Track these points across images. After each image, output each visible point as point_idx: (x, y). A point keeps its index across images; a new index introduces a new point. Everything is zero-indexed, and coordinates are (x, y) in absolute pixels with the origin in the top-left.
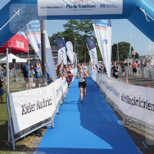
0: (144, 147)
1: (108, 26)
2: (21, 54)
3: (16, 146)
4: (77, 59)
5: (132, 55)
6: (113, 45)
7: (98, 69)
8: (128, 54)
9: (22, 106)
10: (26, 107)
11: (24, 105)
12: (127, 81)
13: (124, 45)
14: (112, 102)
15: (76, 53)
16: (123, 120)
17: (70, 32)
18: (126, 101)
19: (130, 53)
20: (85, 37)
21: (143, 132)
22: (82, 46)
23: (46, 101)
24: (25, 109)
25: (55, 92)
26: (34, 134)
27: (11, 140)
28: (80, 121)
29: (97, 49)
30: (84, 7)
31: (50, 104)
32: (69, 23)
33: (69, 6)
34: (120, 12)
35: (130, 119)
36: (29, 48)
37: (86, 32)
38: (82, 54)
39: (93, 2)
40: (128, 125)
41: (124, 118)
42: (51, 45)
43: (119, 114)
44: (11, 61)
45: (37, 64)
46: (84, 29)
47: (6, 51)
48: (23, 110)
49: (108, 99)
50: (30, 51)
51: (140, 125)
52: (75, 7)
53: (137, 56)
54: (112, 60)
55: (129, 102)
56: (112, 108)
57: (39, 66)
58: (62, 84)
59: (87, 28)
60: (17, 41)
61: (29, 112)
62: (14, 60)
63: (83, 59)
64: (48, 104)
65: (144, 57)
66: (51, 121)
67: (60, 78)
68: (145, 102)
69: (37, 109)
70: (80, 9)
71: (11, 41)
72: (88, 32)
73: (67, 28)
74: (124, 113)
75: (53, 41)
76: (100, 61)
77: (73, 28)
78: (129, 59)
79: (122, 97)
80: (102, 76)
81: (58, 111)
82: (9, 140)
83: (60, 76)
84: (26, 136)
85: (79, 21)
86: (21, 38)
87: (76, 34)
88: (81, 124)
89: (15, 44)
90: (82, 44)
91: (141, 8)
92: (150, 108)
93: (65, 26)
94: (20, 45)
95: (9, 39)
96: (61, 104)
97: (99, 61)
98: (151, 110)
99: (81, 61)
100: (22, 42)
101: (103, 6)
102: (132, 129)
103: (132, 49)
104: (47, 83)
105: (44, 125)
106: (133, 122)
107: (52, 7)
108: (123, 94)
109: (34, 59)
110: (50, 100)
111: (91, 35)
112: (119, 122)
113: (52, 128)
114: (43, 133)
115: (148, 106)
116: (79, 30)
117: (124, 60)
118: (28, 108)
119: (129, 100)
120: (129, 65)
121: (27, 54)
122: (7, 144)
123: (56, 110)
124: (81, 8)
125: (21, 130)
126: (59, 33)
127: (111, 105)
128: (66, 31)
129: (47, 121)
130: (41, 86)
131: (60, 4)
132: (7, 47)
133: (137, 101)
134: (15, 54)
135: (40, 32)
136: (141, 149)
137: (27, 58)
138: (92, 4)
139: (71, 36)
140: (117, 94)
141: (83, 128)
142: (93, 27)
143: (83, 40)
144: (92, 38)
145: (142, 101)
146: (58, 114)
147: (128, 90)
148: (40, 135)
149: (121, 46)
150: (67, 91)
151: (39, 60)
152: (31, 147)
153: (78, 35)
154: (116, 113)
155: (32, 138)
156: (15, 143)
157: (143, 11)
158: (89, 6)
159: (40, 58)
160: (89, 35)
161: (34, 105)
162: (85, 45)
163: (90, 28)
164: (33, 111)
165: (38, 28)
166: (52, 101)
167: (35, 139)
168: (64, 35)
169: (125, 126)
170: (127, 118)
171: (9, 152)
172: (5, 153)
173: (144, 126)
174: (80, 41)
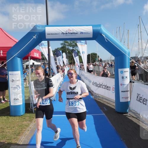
0: (105, 110)
1: (85, 44)
2: (37, 60)
5: (99, 60)
6: (88, 54)
12: (96, 74)
13: (94, 55)
16: (93, 95)
17: (64, 47)
18: (95, 85)
19: (97, 59)
20: (73, 51)
21: (104, 102)
22: (71, 55)
25: (56, 81)
27: (32, 107)
29: (79, 57)
30: (72, 34)
32: (64, 43)
33: (63, 33)
37: (73, 47)
38: (71, 60)
40: (96, 98)
42: (53, 55)
47: (28, 58)
50: (42, 58)
51: (103, 98)
52: (67, 34)
53: (101, 61)
58: (60, 77)
59: (73, 45)
60: (34, 53)
62: (33, 63)
63: (72, 62)
65: (105, 61)
66: (54, 97)
68: (105, 86)
71: (31, 53)
73: (62, 45)
74: (94, 91)
75: (55, 52)
76: (81, 64)
78: (97, 62)
79: (93, 83)
80: (82, 72)
82: (31, 107)
85: (69, 41)
87: (68, 49)
89: (34, 54)
91: (102, 34)
92: (108, 89)
93: (62, 44)
94: (36, 55)
96: (60, 87)
99: (70, 64)
100: (37, 53)
101: (82, 33)
102: (98, 100)
103: (98, 57)
104: (51, 76)
106: (99, 97)
107: (53, 34)
108: (93, 81)
109: (44, 63)
112: (92, 97)
113: (55, 100)
116: (69, 47)
117: (94, 63)
119: (97, 85)
121: (40, 60)
122: (30, 110)
123: (57, 91)
124: (70, 34)
126: (58, 48)
131: (58, 32)
132: (29, 56)
133: (101, 85)
134: (34, 60)
135: (47, 48)
136: (103, 111)
137: (41, 62)
138: (76, 32)
139: (65, 50)
140: (90, 82)
142: (77, 45)
144: (76, 51)
145: (104, 85)
147: (96, 79)
149: (92, 55)
151: (47, 63)
153: (69, 49)
156: (34, 109)
157: (104, 36)
158: (74, 33)
160: (75, 49)
163: (75, 45)
165: (47, 45)
168: (61, 49)
170: (96, 95)
171: (31, 114)
172: (28, 115)
173: (105, 99)
174: (70, 52)
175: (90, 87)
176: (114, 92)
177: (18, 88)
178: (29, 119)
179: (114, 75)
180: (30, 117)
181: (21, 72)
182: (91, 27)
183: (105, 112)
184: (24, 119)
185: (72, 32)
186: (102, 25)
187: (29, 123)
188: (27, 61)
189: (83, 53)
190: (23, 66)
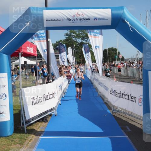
0: (128, 130)
1: (100, 35)
2: (31, 58)
3: (27, 130)
4: (76, 62)
5: (119, 58)
6: (104, 50)
7: (92, 69)
8: (116, 58)
9: (32, 98)
10: (35, 99)
11: (34, 98)
12: (115, 79)
13: (113, 50)
14: (103, 95)
15: (75, 56)
16: (111, 109)
17: (70, 40)
18: (114, 94)
20: (82, 44)
21: (127, 119)
22: (79, 51)
23: (51, 95)
25: (58, 87)
26: (41, 120)
27: (23, 125)
28: (78, 110)
29: (91, 53)
30: (81, 19)
31: (54, 96)
32: (69, 33)
33: (68, 19)
34: (109, 23)
35: (117, 108)
36: (37, 53)
37: (82, 39)
38: (80, 58)
39: (88, 16)
40: (115, 113)
41: (113, 108)
42: (54, 50)
43: (108, 105)
44: (23, 63)
45: (44, 65)
46: (81, 38)
47: (18, 55)
48: (33, 102)
49: (100, 93)
50: (38, 55)
51: (125, 113)
52: (74, 20)
53: (123, 59)
54: (103, 62)
55: (116, 95)
56: (103, 100)
57: (45, 66)
58: (63, 81)
59: (83, 37)
60: (27, 47)
61: (37, 103)
62: (25, 62)
63: (80, 61)
64: (52, 97)
65: (128, 59)
66: (55, 110)
67: (62, 76)
68: (129, 95)
69: (44, 101)
70: (77, 21)
71: (23, 47)
72: (84, 39)
73: (67, 36)
74: (112, 103)
75: (56, 47)
76: (94, 63)
77: (72, 37)
78: (116, 61)
79: (111, 91)
80: (95, 75)
81: (60, 102)
82: (22, 125)
83: (62, 74)
84: (35, 122)
85: (77, 31)
86: (31, 44)
87: (75, 42)
88: (79, 113)
89: (26, 49)
90: (80, 50)
91: (126, 21)
92: (133, 100)
93: (66, 35)
94: (30, 50)
95: (22, 46)
96: (63, 97)
98: (134, 101)
99: (79, 63)
100: (31, 48)
101: (95, 19)
102: (118, 116)
103: (119, 54)
104: (51, 81)
105: (49, 113)
106: (119, 111)
107: (55, 20)
108: (112, 89)
109: (41, 61)
110: (54, 93)
111: (87, 42)
112: (109, 111)
113: (56, 115)
114: (48, 120)
115: (131, 98)
116: (77, 38)
117: (113, 62)
118: (37, 100)
119: (116, 93)
120: (116, 66)
121: (35, 57)
122: (20, 128)
123: (59, 101)
124: (79, 21)
125: (31, 117)
126: (61, 41)
127: (102, 98)
128: (66, 39)
129: (51, 110)
130: (47, 83)
131: (61, 17)
132: (19, 52)
133: (123, 94)
134: (26, 58)
135: (46, 40)
136: (125, 132)
137: (36, 61)
138: (87, 17)
139: (70, 43)
140: (107, 89)
141: (80, 116)
142: (88, 36)
143: (80, 46)
144: (87, 44)
145: (126, 95)
146: (60, 104)
147: (116, 85)
148: (46, 121)
149: (110, 51)
150: (68, 87)
151: (45, 62)
152: (39, 130)
153: (76, 42)
154: (106, 103)
155: (40, 124)
156: (26, 127)
157: (128, 23)
158: (85, 19)
160: (85, 42)
161: (41, 98)
162: (82, 50)
163: (85, 37)
164: (40, 102)
166: (56, 95)
167: (42, 124)
168: (65, 42)
169: (113, 114)
170: (115, 108)
171: (22, 135)
172: (18, 135)
173: (128, 114)
174: (78, 47)
175: (107, 97)
176: (141, 104)
177: (4, 98)
178: (19, 141)
179: (141, 80)
180: (21, 139)
181: (8, 74)
182: (109, 10)
183: (128, 133)
184: (12, 141)
185: (81, 17)
186: (125, 8)
187: (20, 146)
188: (16, 59)
189: (96, 48)
190: (11, 66)
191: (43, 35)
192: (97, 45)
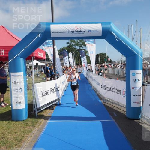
0: (115, 115)
1: (94, 43)
2: (41, 60)
3: (38, 115)
4: (75, 63)
5: (108, 61)
6: (96, 55)
9: (42, 91)
11: (43, 91)
12: (105, 76)
13: (103, 55)
14: (96, 89)
15: (74, 59)
17: (70, 47)
18: (104, 88)
19: (106, 60)
20: (80, 50)
22: (78, 55)
24: (43, 93)
25: (62, 83)
26: (49, 108)
27: (35, 112)
29: (87, 57)
30: (79, 32)
32: (70, 42)
33: (69, 31)
34: (100, 35)
36: (46, 57)
37: (80, 47)
38: (78, 60)
40: (105, 102)
41: (103, 99)
42: (59, 55)
43: (100, 96)
44: (36, 65)
47: (32, 59)
48: (42, 94)
49: (94, 87)
51: (112, 102)
52: (73, 32)
53: (111, 61)
54: (96, 64)
56: (96, 92)
59: (80, 45)
61: (46, 95)
63: (79, 63)
64: (57, 90)
65: (115, 62)
68: (115, 89)
69: (51, 93)
70: (76, 33)
71: (35, 53)
73: (69, 44)
74: (103, 95)
75: (60, 52)
78: (106, 63)
79: (102, 86)
80: (90, 73)
84: (44, 110)
85: (76, 40)
86: (41, 50)
87: (74, 48)
89: (38, 54)
92: (118, 92)
94: (40, 55)
95: (34, 51)
96: (65, 90)
97: (88, 64)
98: (119, 94)
99: (77, 65)
100: (41, 53)
102: (107, 105)
103: (108, 57)
106: (108, 101)
107: (59, 32)
108: (102, 84)
110: (58, 88)
112: (100, 101)
114: (54, 108)
116: (76, 46)
117: (103, 64)
118: (45, 93)
119: (106, 88)
121: (44, 60)
122: (33, 114)
123: (62, 94)
125: (41, 106)
126: (64, 48)
127: (95, 91)
128: (68, 46)
129: (56, 100)
131: (64, 30)
132: (32, 56)
133: (111, 88)
135: (52, 47)
136: (113, 117)
137: (45, 63)
138: (83, 30)
139: (71, 49)
140: (99, 84)
144: (84, 51)
145: (113, 88)
146: (63, 96)
147: (105, 81)
149: (101, 55)
151: (52, 64)
152: (47, 116)
153: (76, 49)
154: (98, 95)
155: (48, 111)
156: (38, 113)
157: (114, 34)
159: (53, 63)
160: (82, 49)
161: (49, 91)
164: (48, 94)
165: (51, 44)
166: (60, 89)
167: (50, 111)
168: (67, 49)
169: (104, 103)
170: (105, 99)
171: (34, 119)
172: (31, 119)
173: (115, 103)
174: (77, 52)
175: (99, 91)
176: (124, 95)
177: (21, 91)
178: (32, 124)
179: (125, 77)
180: (33, 122)
181: (24, 73)
182: (100, 24)
184: (27, 124)
185: (79, 30)
186: (112, 23)
187: (32, 128)
188: (30, 62)
190: (26, 67)
191: (51, 43)
192: (91, 51)
